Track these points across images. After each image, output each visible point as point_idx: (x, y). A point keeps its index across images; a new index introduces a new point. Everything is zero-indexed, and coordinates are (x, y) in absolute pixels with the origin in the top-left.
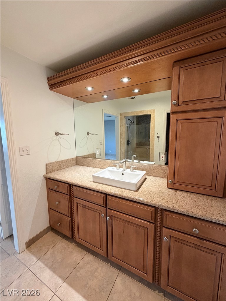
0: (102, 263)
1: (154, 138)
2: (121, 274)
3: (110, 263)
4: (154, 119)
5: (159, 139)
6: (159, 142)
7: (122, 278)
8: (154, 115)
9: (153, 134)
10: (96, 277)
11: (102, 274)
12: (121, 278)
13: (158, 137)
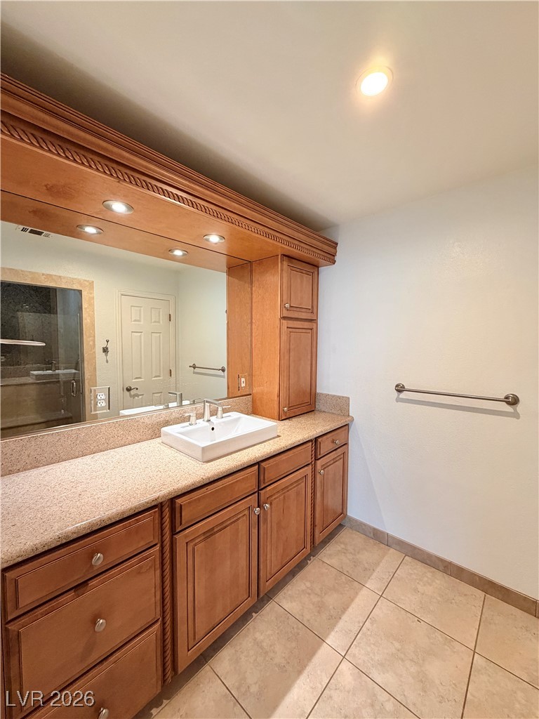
0: (248, 629)
1: (95, 352)
2: (276, 599)
3: (254, 614)
4: (91, 305)
5: (106, 355)
6: (107, 362)
7: (284, 598)
8: (91, 293)
9: (91, 343)
10: (271, 646)
11: (269, 632)
12: (284, 600)
13: (105, 350)
